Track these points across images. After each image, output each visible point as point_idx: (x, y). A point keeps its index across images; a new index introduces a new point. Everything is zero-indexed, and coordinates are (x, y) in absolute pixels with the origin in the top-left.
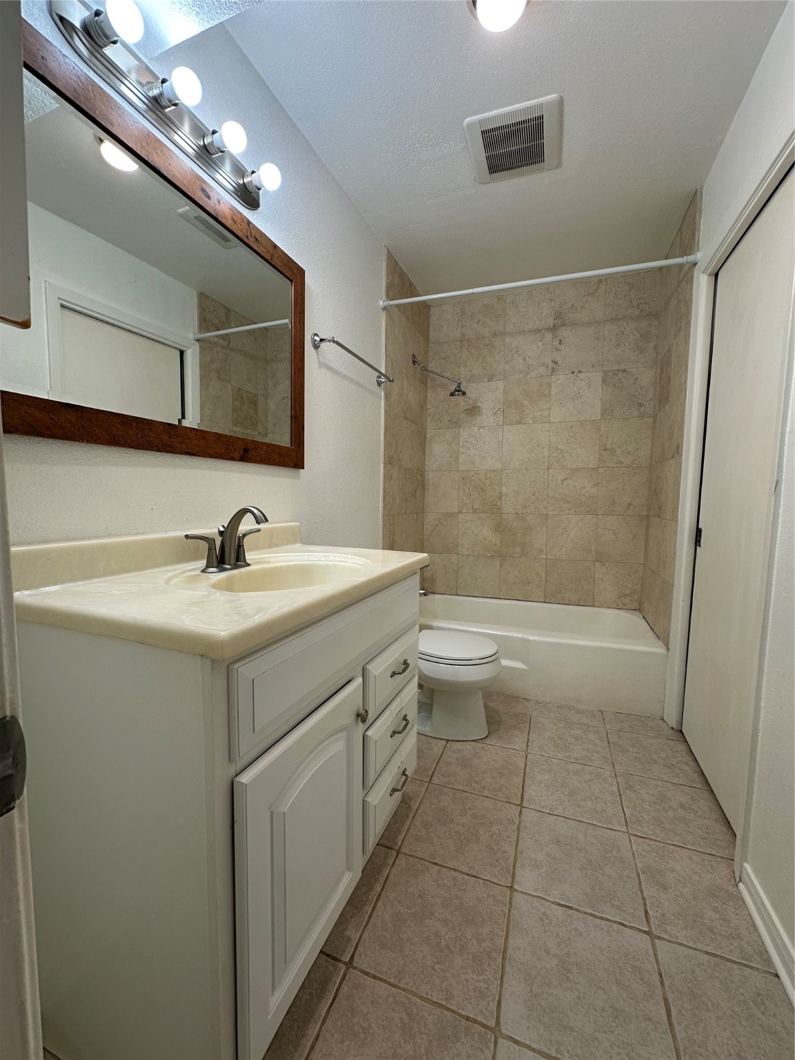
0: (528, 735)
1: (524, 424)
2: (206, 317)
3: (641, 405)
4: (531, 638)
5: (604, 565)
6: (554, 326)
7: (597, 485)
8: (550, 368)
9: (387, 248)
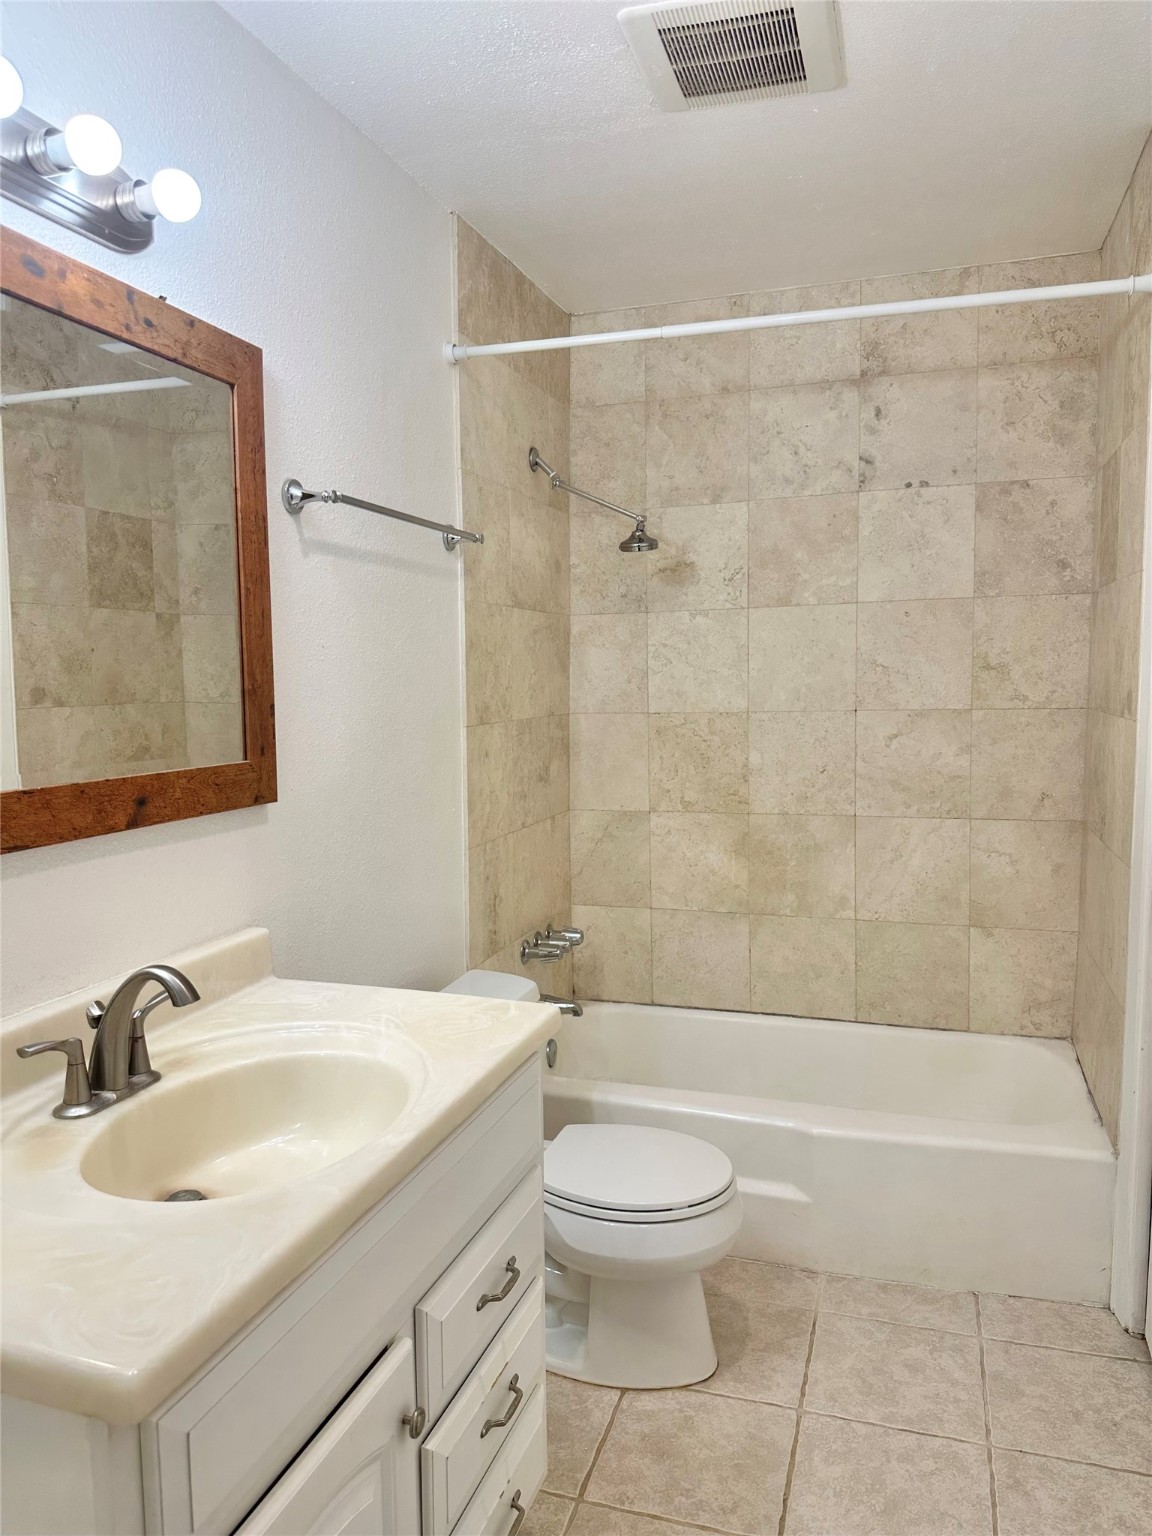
0: (807, 1366)
1: (798, 605)
2: (16, 348)
3: (1063, 565)
4: (816, 1131)
5: (990, 935)
6: (863, 374)
7: (967, 749)
8: (856, 474)
9: (458, 217)
